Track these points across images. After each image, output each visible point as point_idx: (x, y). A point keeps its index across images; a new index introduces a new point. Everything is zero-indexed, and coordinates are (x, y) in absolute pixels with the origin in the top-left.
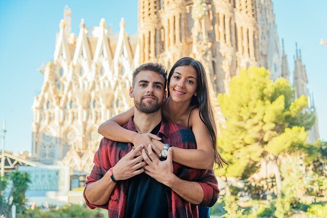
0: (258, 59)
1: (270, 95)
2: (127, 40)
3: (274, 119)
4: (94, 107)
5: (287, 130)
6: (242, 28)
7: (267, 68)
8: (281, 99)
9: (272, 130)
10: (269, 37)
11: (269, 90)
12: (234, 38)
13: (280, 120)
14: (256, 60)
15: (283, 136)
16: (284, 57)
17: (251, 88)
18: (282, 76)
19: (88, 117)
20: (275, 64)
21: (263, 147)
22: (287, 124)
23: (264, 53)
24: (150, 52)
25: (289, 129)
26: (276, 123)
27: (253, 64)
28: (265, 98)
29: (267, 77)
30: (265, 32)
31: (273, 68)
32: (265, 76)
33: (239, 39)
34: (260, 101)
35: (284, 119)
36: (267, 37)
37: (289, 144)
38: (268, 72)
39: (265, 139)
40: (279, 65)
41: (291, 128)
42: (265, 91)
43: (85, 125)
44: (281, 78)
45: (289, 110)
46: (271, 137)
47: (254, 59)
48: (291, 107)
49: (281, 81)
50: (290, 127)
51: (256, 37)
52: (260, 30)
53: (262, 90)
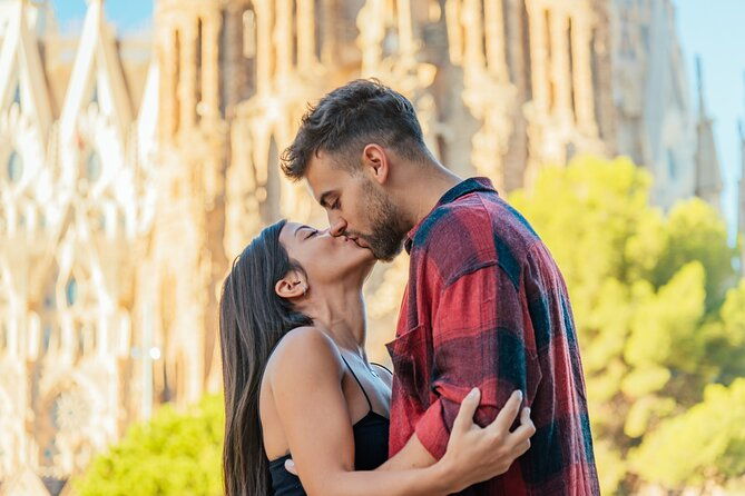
0: (605, 128)
1: (650, 264)
2: (111, 51)
3: (664, 353)
5: (713, 392)
6: (547, 14)
7: (639, 162)
8: (690, 278)
9: (662, 393)
10: (647, 48)
11: (647, 244)
12: (517, 49)
13: (686, 355)
14: (601, 135)
15: (697, 414)
16: (705, 127)
17: (580, 235)
18: (698, 193)
20: (671, 154)
21: (624, 457)
22: (713, 373)
23: (631, 108)
24: (199, 97)
25: (720, 387)
26: (673, 369)
27: (590, 147)
28: (633, 274)
29: (641, 197)
30: (633, 31)
31: (662, 166)
32: (631, 190)
33: (538, 53)
34: (613, 285)
35: (701, 352)
36: (640, 51)
37: (718, 446)
38: (645, 176)
39: (633, 429)
40: (686, 154)
41: (726, 385)
42: (633, 248)
44: (695, 202)
45: (719, 319)
46: (653, 421)
47: (592, 129)
48: (728, 309)
49: (693, 211)
50: (725, 380)
51: (600, 49)
52: (616, 25)
53: (620, 243)
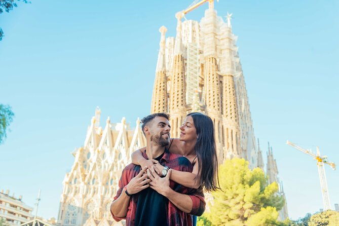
0: (239, 153)
1: (249, 180)
3: (252, 199)
4: (111, 184)
5: (262, 209)
6: (227, 129)
7: (246, 160)
8: (257, 184)
9: (251, 209)
10: (248, 137)
11: (248, 177)
12: (221, 136)
13: (257, 200)
14: (238, 154)
15: (259, 213)
16: (260, 153)
17: (234, 174)
18: (258, 166)
19: (105, 192)
20: (252, 158)
21: (243, 223)
22: (262, 205)
23: (244, 149)
25: (264, 208)
26: (253, 203)
27: (236, 156)
28: (245, 183)
29: (247, 166)
30: (245, 133)
31: (251, 160)
32: (244, 165)
33: (225, 137)
34: (241, 184)
35: (260, 200)
36: (246, 137)
37: (264, 221)
38: (247, 162)
39: (245, 216)
40: (255, 159)
41: (265, 208)
42: (245, 177)
43: (103, 198)
44: (258, 168)
45: (264, 193)
46: (250, 214)
47: (236, 152)
48: (265, 191)
49: (258, 170)
50: (265, 206)
51: (238, 136)
52: (241, 132)
53: (242, 176)
